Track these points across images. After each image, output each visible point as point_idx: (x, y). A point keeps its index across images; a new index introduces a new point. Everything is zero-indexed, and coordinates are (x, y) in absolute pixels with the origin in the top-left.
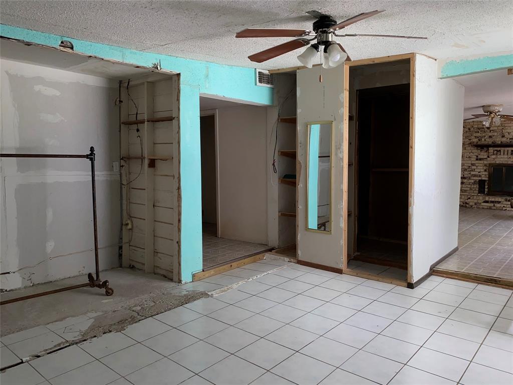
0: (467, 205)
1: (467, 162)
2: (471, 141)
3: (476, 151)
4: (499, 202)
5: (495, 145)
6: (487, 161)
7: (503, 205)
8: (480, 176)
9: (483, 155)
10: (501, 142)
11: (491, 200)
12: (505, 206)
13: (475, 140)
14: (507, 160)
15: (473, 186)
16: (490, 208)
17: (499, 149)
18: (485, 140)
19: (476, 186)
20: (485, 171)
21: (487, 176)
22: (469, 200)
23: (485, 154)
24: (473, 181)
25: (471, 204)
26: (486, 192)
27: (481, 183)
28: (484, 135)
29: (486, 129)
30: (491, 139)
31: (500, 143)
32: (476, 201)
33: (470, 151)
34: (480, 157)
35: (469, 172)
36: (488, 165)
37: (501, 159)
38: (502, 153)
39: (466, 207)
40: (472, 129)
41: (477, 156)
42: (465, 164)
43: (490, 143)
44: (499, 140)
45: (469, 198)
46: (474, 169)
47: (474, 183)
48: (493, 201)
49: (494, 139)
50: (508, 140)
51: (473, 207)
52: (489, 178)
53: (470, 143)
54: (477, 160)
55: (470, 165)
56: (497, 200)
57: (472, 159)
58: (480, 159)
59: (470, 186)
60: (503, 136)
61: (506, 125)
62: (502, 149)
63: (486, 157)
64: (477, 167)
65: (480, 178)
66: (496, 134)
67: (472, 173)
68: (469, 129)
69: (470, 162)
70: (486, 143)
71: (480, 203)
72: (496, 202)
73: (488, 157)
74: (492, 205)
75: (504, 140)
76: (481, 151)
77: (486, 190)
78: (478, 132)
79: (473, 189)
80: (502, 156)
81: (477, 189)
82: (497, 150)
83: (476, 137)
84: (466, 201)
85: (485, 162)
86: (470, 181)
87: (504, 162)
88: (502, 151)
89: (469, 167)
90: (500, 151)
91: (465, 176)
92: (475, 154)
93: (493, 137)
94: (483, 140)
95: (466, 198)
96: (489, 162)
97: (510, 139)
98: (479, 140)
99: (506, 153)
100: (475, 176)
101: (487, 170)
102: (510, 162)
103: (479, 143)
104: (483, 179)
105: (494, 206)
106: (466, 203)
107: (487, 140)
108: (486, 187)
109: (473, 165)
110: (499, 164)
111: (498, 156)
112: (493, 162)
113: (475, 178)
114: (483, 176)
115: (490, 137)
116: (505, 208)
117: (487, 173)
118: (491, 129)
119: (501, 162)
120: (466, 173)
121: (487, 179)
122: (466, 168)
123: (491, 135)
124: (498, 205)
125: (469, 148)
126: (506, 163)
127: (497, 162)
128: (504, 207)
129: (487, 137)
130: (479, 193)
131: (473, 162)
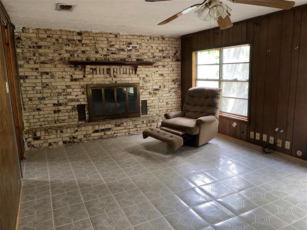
0: (76, 140)
1: (59, 84)
2: (62, 56)
3: (69, 69)
4: (109, 129)
5: (89, 62)
6: (83, 81)
7: (114, 132)
8: (78, 100)
9: (78, 74)
10: (96, 59)
11: (101, 128)
12: (116, 132)
13: (67, 55)
14: (103, 79)
15: (71, 114)
16: (101, 138)
17: (94, 67)
18: (78, 56)
19: (76, 113)
20: (83, 93)
21: (86, 100)
22: (77, 133)
23: (81, 73)
24: (70, 108)
25: (79, 137)
26: (87, 119)
27: (80, 108)
28: (76, 49)
29: (78, 42)
30: (84, 54)
31: (94, 59)
32: (85, 133)
33: (62, 69)
34: (75, 77)
35: (65, 97)
36: (85, 87)
37: (99, 79)
38: (98, 72)
39: (74, 142)
40: (60, 41)
41: (71, 76)
42: (59, 87)
43: (84, 59)
44: (93, 57)
45: (77, 131)
46: (71, 93)
47: (73, 110)
48: (104, 129)
49: (88, 54)
50: (102, 56)
51: (83, 140)
52: (88, 101)
53: (61, 59)
54: (72, 80)
55: (65, 88)
56: (107, 127)
57: (66, 80)
58: (76, 80)
59: (67, 114)
60: (97, 52)
61: (98, 38)
62: (98, 67)
63: (81, 76)
64: (73, 89)
65: (78, 103)
66: (88, 49)
67: (69, 97)
68: (57, 40)
69: (64, 84)
70: (79, 59)
71: (90, 134)
72: (106, 129)
73: (84, 77)
74: (103, 133)
75: (98, 56)
76: (75, 69)
77: (87, 116)
78: (69, 45)
79: (72, 117)
80: (99, 76)
81: (77, 117)
82: (92, 69)
83: (66, 51)
84: (73, 134)
85: (82, 83)
86: (67, 108)
87: (101, 83)
88: (98, 69)
89: (64, 90)
90: (96, 69)
91: (61, 102)
92: (69, 74)
93: (87, 53)
94: (76, 55)
95: (73, 131)
96: (86, 83)
97: (104, 55)
98: (71, 55)
99: (102, 72)
100: (72, 100)
101: (85, 93)
102: (107, 83)
103: (72, 59)
104: (82, 103)
105: (105, 134)
106: (74, 138)
107: (80, 55)
108: (87, 112)
109: (68, 87)
110: (97, 84)
111: (95, 76)
112: (90, 83)
113: (73, 104)
114: (81, 100)
115: (83, 52)
116: (116, 135)
117: (85, 96)
118: (83, 42)
119: (98, 83)
120: (61, 97)
121: (85, 103)
122: (60, 91)
123: (84, 49)
124: (109, 133)
125: (60, 66)
126: (103, 83)
127: (95, 83)
128: (114, 133)
129: (79, 52)
130: (79, 121)
131: (68, 84)
